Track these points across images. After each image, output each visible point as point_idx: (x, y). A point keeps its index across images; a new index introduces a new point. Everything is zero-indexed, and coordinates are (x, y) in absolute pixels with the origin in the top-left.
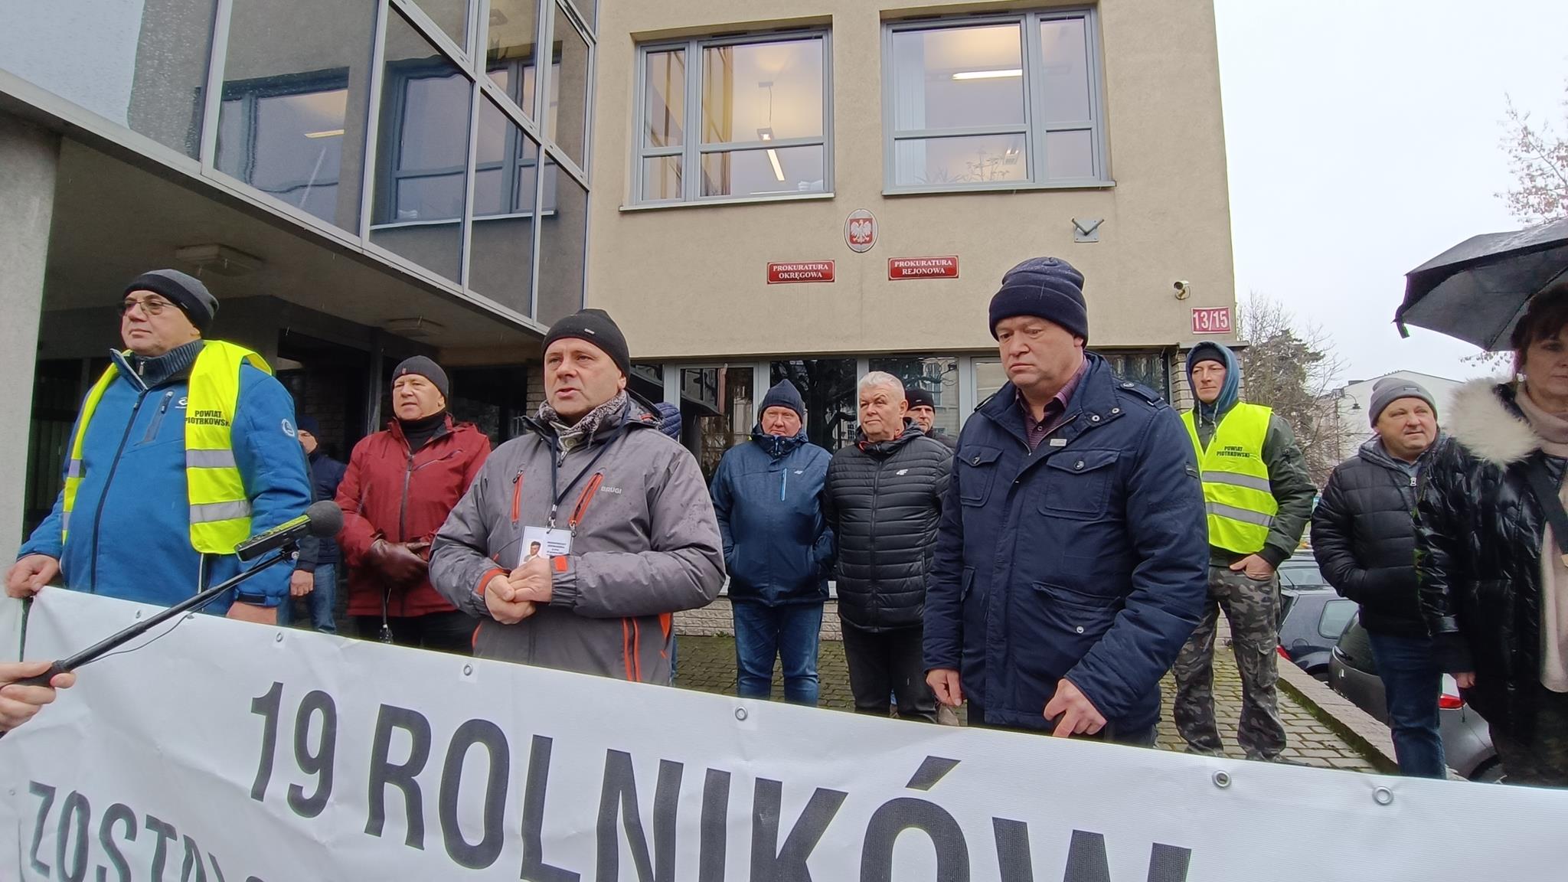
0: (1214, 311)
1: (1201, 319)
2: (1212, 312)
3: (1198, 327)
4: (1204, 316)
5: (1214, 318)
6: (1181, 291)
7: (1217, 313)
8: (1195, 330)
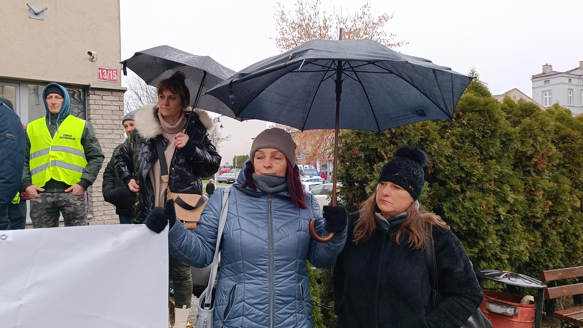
0: (110, 70)
1: (103, 74)
2: (109, 71)
3: (101, 77)
4: (105, 72)
5: (110, 74)
6: (92, 57)
7: (111, 71)
8: (99, 79)
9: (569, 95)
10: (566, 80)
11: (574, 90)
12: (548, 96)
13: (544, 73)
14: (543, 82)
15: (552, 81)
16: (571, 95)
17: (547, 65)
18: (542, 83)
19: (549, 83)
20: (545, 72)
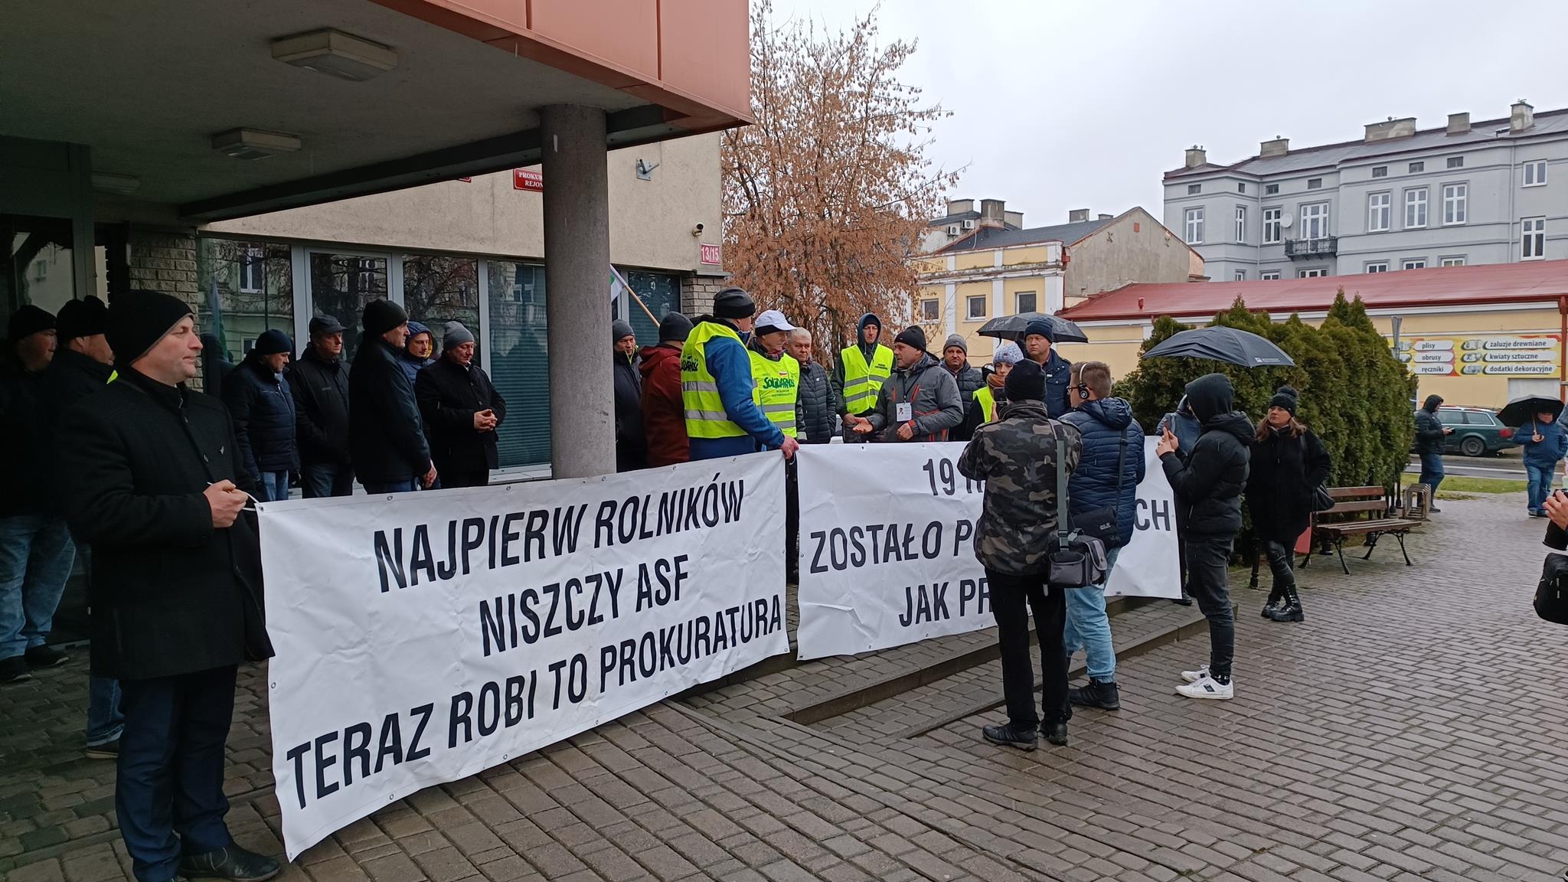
2: (711, 248)
3: (705, 259)
4: (707, 250)
5: (712, 253)
6: (698, 231)
8: (701, 261)
9: (1239, 220)
10: (1234, 186)
11: (1249, 210)
12: (1196, 221)
13: (1188, 168)
14: (1186, 188)
15: (1206, 188)
16: (1242, 220)
17: (1195, 149)
18: (1184, 191)
19: (1199, 192)
20: (1192, 166)
